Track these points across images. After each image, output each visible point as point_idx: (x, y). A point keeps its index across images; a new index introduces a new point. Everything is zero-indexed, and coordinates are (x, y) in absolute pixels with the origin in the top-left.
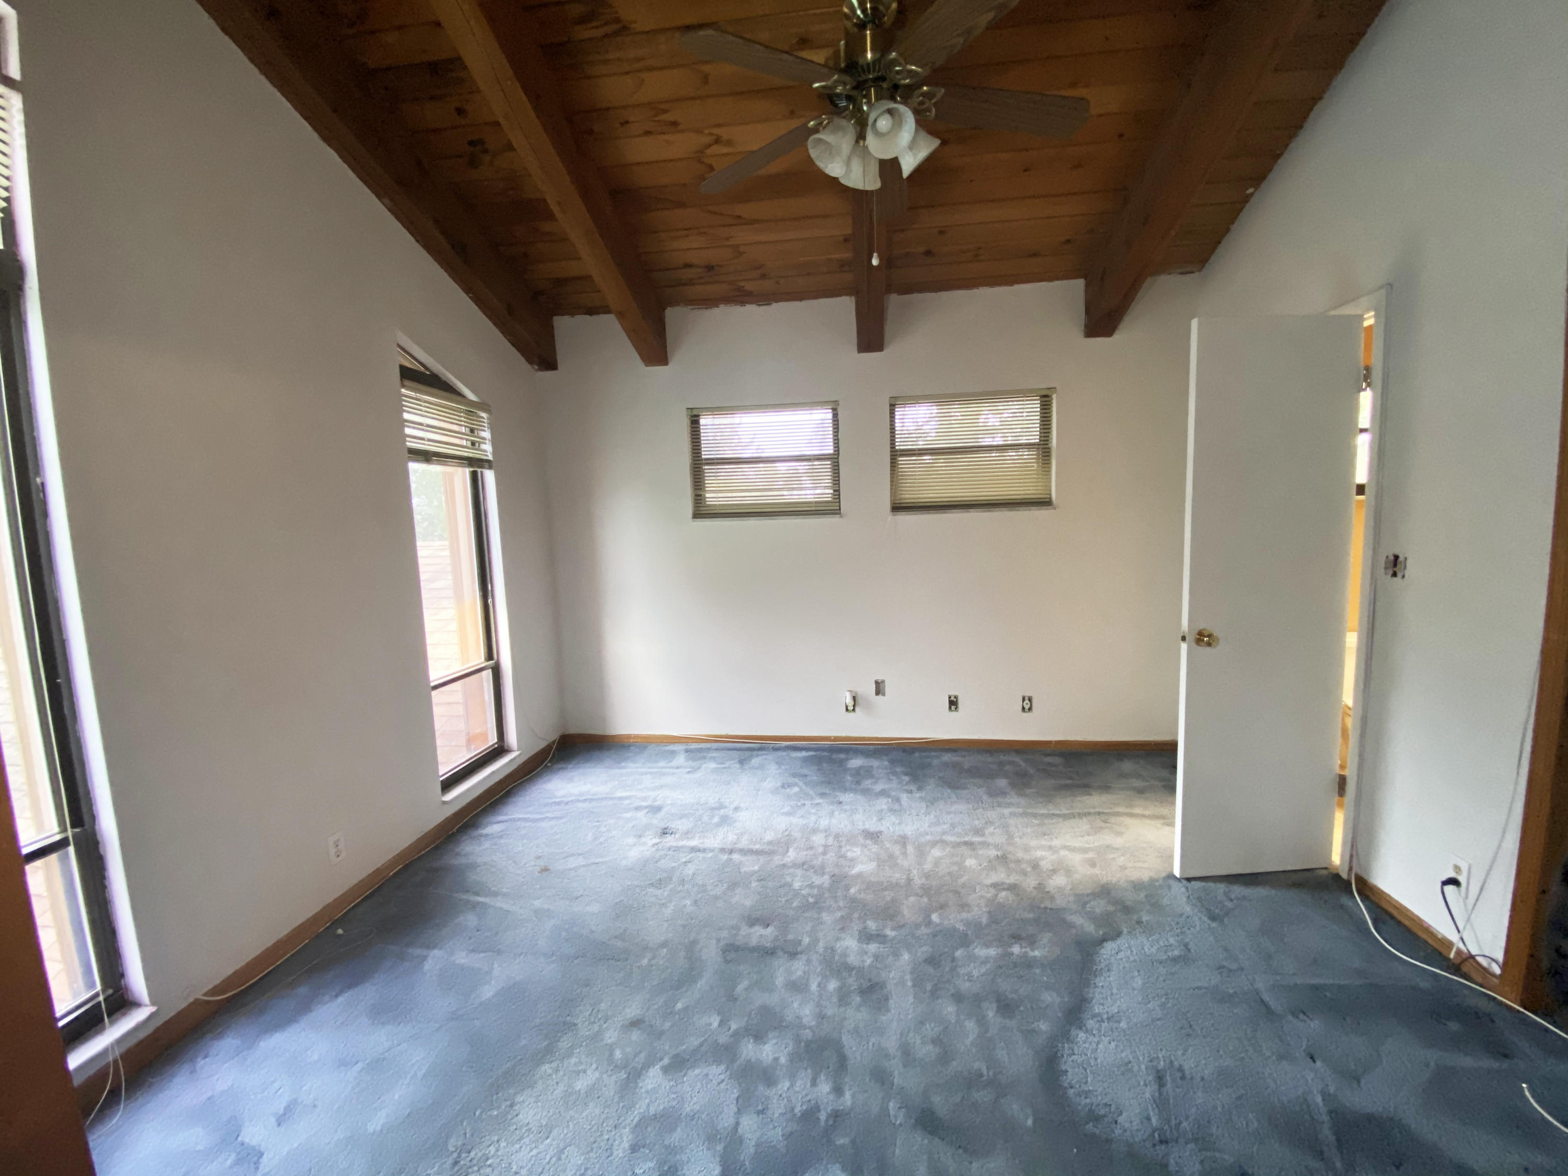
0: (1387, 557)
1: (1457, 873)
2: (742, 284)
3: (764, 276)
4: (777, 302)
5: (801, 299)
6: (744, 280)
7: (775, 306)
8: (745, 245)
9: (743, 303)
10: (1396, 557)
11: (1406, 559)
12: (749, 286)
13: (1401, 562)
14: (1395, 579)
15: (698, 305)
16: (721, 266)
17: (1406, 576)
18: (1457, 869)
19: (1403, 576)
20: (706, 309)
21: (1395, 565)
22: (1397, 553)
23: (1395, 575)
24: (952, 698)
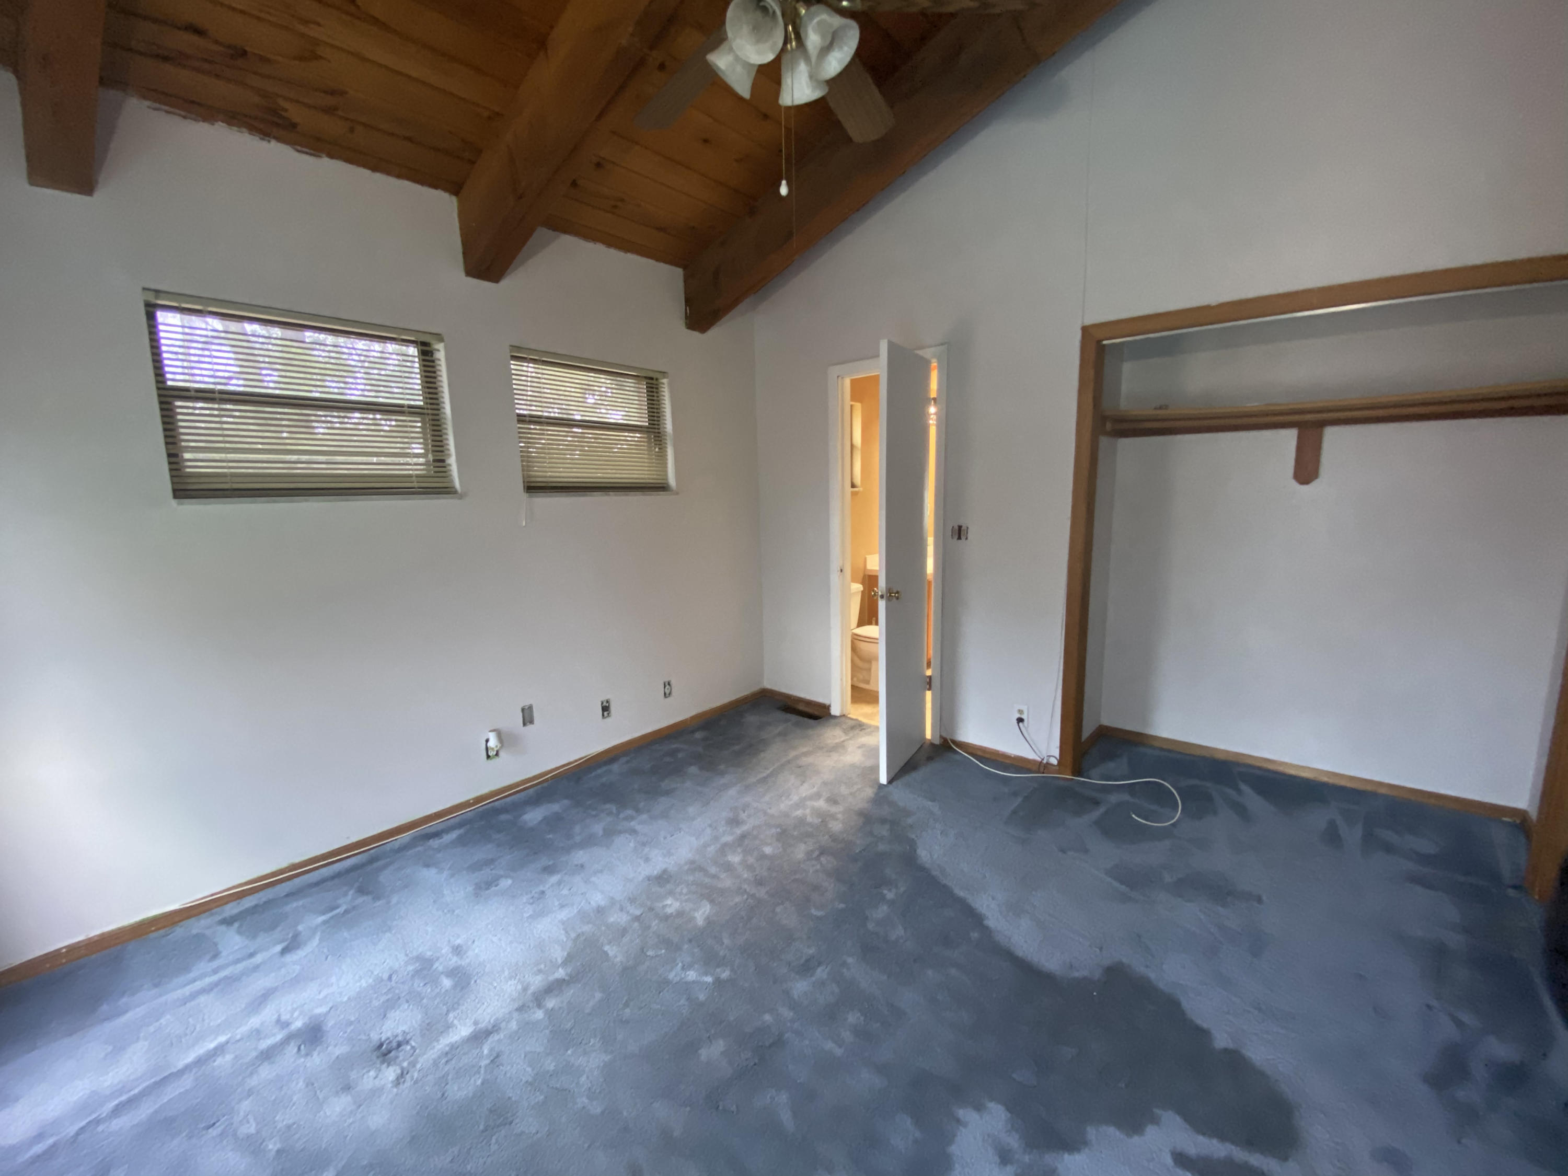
0: (953, 527)
1: (1020, 714)
2: (282, 103)
3: (330, 111)
4: (331, 156)
5: (375, 169)
6: (291, 100)
7: (326, 162)
8: (332, 46)
9: (265, 134)
10: (960, 527)
11: (968, 528)
12: (294, 113)
13: (964, 530)
14: (959, 541)
15: (171, 106)
16: (264, 60)
17: (969, 538)
18: (1021, 712)
19: (967, 539)
20: (185, 117)
21: (959, 532)
22: (960, 524)
23: (959, 538)
24: (605, 704)
